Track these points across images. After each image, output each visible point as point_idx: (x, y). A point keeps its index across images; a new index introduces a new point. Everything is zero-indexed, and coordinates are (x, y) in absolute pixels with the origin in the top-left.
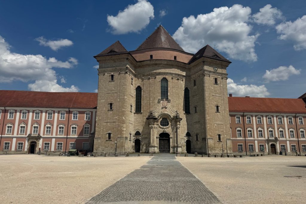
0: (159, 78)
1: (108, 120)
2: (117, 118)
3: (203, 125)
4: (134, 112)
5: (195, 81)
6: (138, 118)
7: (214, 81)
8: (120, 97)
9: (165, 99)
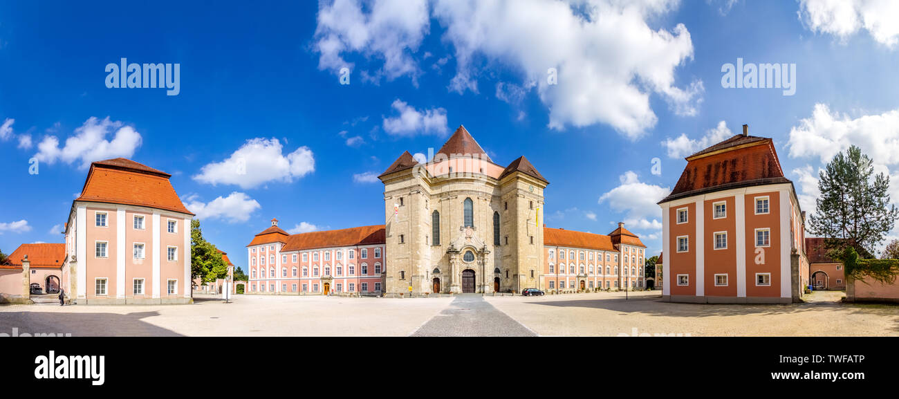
0: (462, 198)
1: (400, 256)
2: (410, 252)
3: (515, 259)
4: (431, 244)
5: (506, 203)
6: (436, 251)
7: (529, 205)
8: (413, 226)
9: (469, 227)
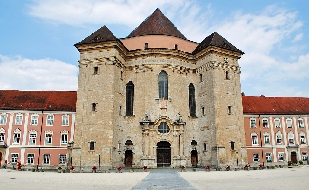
0: (157, 70)
1: (91, 125)
2: (101, 122)
3: (213, 130)
4: (125, 115)
5: (201, 75)
6: (129, 122)
7: (224, 75)
8: (106, 96)
9: (164, 98)
